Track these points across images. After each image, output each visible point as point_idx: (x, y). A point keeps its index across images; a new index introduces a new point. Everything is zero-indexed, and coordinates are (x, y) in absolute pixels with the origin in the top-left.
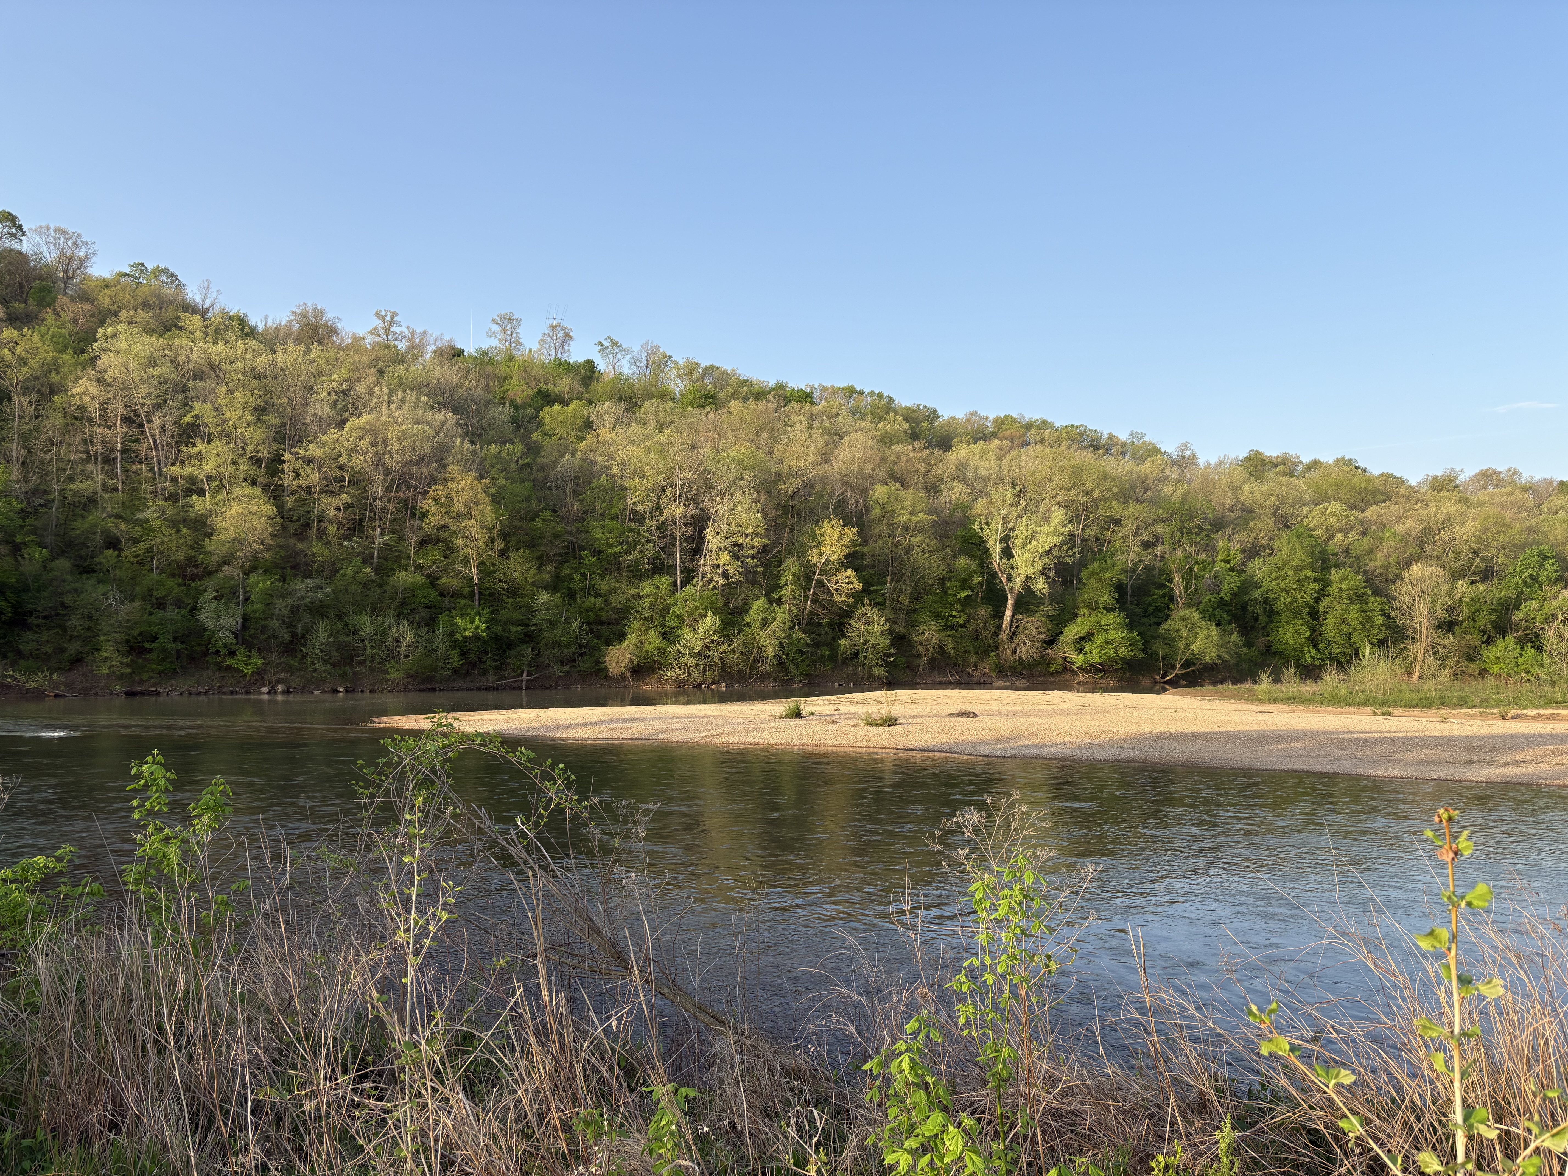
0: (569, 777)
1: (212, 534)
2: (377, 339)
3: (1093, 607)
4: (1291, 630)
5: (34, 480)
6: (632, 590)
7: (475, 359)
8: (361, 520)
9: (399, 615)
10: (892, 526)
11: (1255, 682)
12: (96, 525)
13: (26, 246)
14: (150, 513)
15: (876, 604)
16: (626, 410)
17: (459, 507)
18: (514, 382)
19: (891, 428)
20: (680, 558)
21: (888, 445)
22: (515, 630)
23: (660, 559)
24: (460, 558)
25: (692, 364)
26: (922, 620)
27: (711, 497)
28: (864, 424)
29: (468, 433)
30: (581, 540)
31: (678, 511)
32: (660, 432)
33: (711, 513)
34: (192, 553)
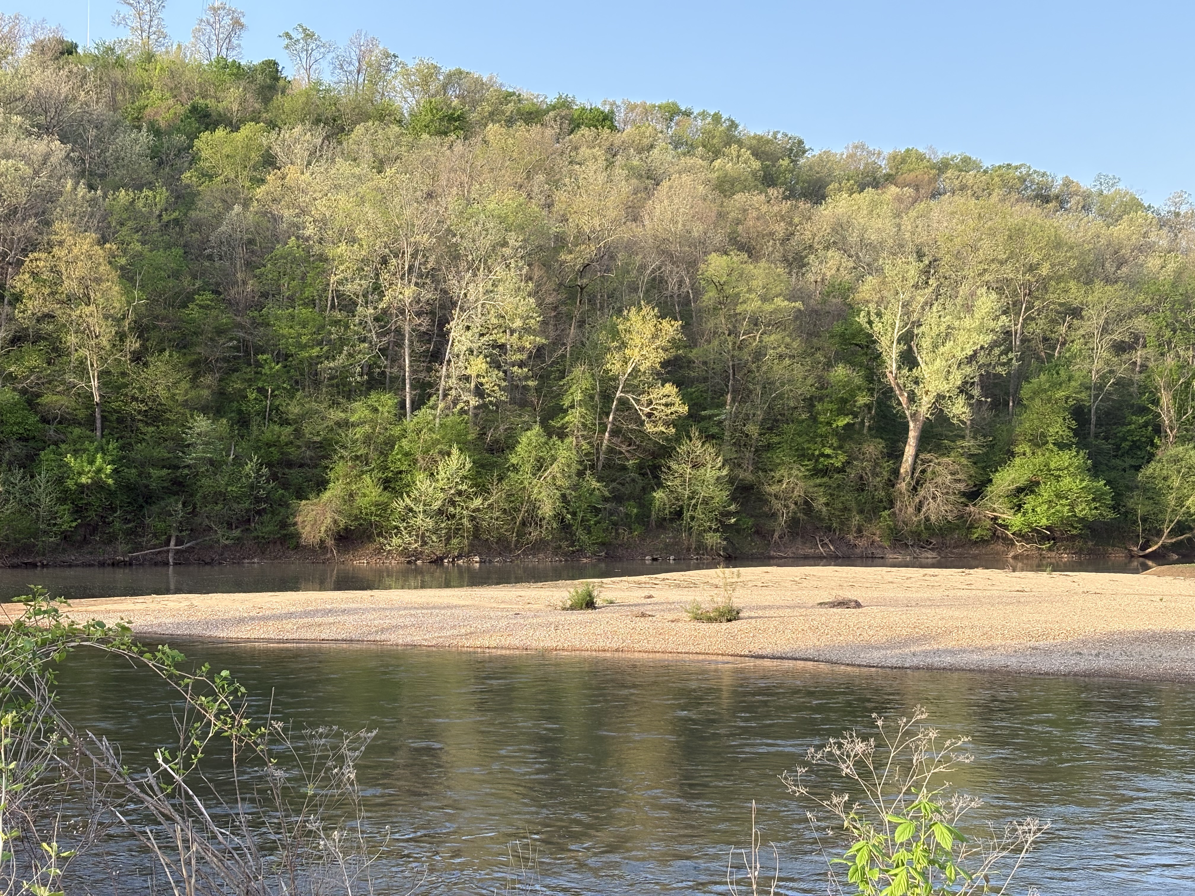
3: (1038, 441)
6: (336, 415)
7: (95, 59)
10: (735, 318)
15: (708, 437)
16: (327, 137)
17: (70, 286)
18: (154, 94)
19: (733, 168)
20: (411, 366)
21: (728, 193)
22: (158, 475)
23: (380, 367)
24: (72, 365)
25: (428, 68)
26: (778, 461)
27: (458, 272)
28: (692, 161)
29: (83, 171)
30: (258, 337)
31: (406, 293)
32: (379, 172)
33: (458, 297)
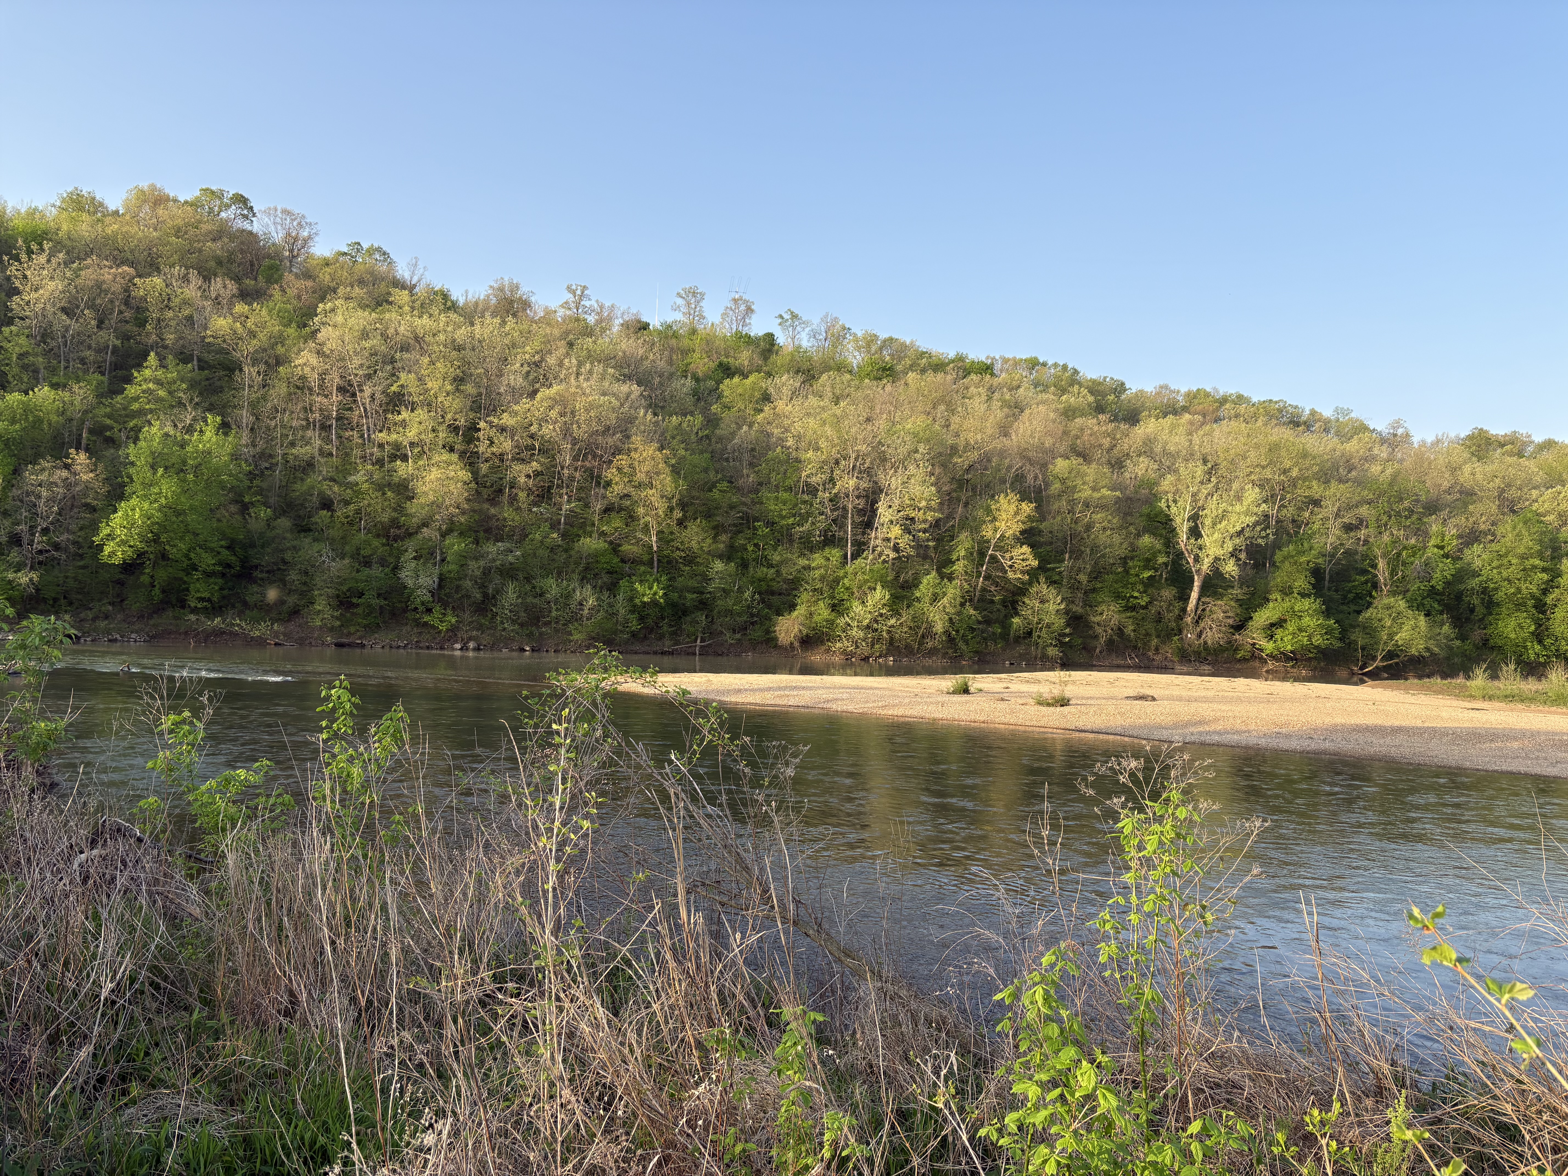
1: (413, 498)
2: (568, 313)
3: (1287, 592)
4: (1513, 623)
5: (261, 444)
6: (803, 562)
7: (660, 333)
8: (550, 488)
9: (583, 579)
10: (1072, 502)
11: (1468, 678)
12: (313, 488)
13: (256, 227)
14: (359, 477)
15: (1052, 582)
16: (804, 382)
17: (641, 476)
18: (696, 355)
19: (1075, 401)
20: (852, 531)
21: (1071, 418)
22: (691, 597)
23: (832, 532)
24: (640, 526)
25: (871, 336)
26: (1100, 600)
27: (885, 470)
28: (1046, 396)
29: (651, 404)
30: (755, 511)
31: (850, 484)
32: (836, 404)
33: (884, 486)
34: (394, 514)
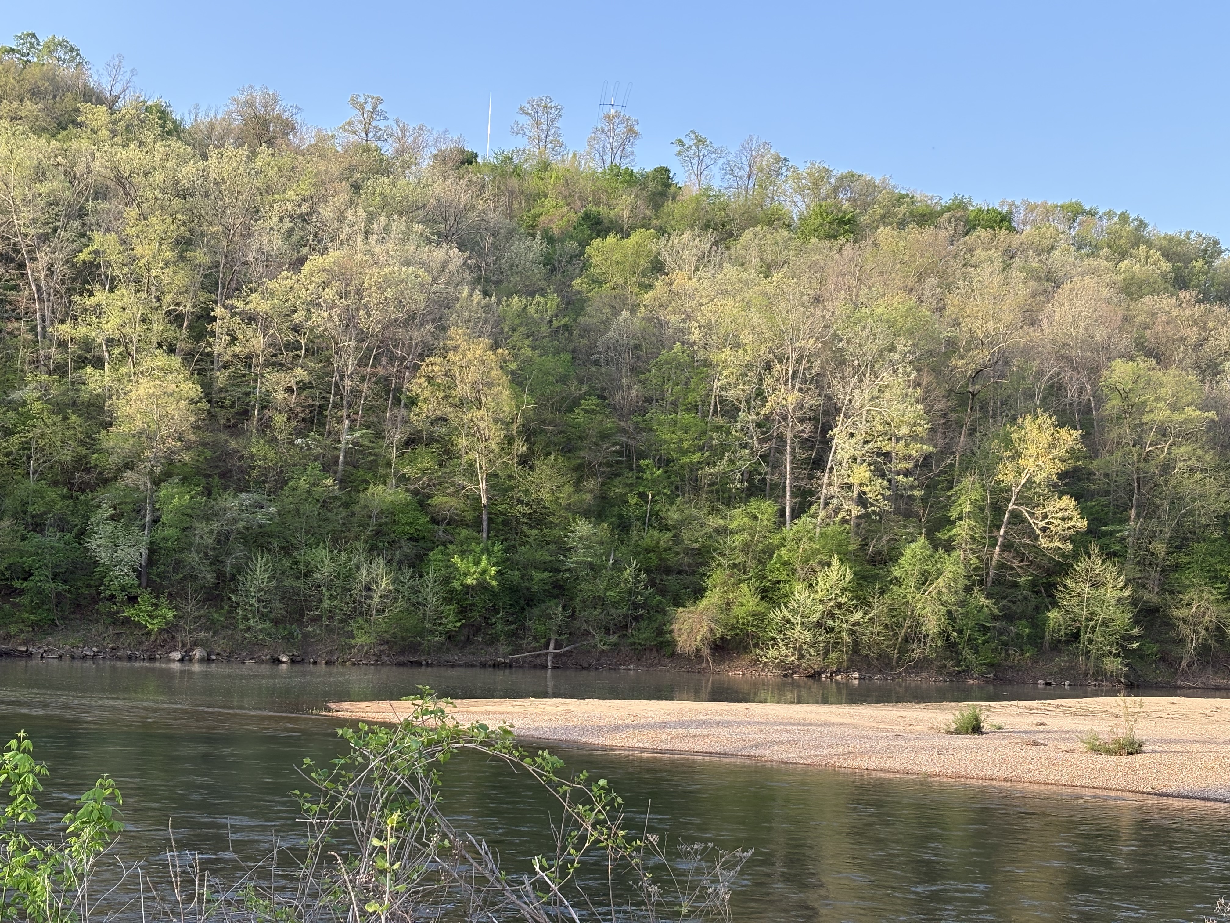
0: (613, 800)
1: (111, 425)
2: (353, 138)
6: (715, 522)
7: (494, 168)
8: (322, 408)
9: (372, 550)
10: (1140, 428)
14: (27, 393)
15: (1109, 555)
16: (716, 243)
17: (463, 390)
18: (549, 202)
19: (1141, 270)
20: (792, 473)
21: (1135, 296)
22: (540, 578)
23: (760, 474)
24: (462, 467)
25: (820, 172)
26: (1187, 582)
27: (843, 378)
28: (1096, 263)
29: (479, 278)
30: (641, 442)
31: (789, 400)
32: (767, 277)
33: (843, 403)
34: (82, 451)
